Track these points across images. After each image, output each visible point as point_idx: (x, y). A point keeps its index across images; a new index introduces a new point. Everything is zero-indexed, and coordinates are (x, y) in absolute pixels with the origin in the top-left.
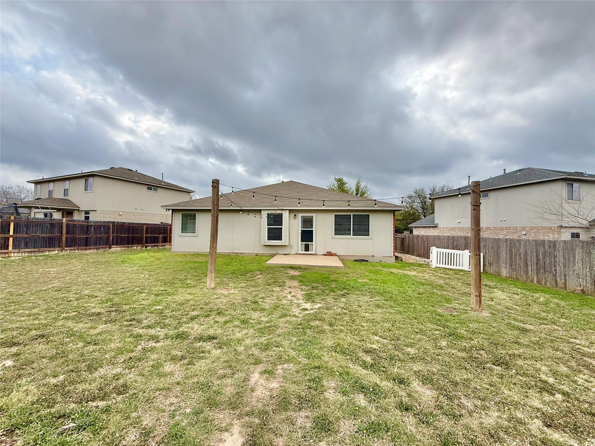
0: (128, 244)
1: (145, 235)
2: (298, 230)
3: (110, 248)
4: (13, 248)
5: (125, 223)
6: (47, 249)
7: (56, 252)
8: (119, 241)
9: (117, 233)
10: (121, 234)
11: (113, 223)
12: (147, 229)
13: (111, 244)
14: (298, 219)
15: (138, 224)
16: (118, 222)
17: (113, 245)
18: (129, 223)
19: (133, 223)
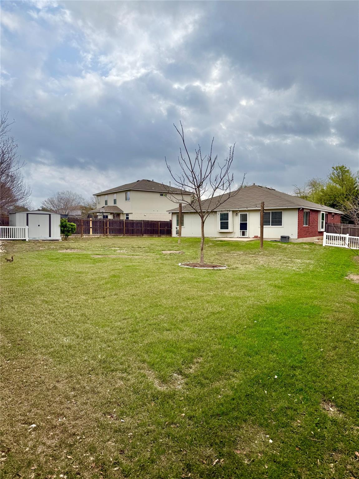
0: (151, 234)
1: (159, 229)
2: (238, 223)
3: (143, 235)
4: (109, 234)
5: (149, 221)
6: (119, 234)
7: (122, 236)
8: (147, 232)
9: (146, 227)
10: (148, 227)
11: (144, 221)
12: (161, 224)
13: (143, 233)
14: (239, 216)
15: (156, 221)
16: (146, 221)
17: (144, 234)
18: (151, 221)
19: (153, 221)
